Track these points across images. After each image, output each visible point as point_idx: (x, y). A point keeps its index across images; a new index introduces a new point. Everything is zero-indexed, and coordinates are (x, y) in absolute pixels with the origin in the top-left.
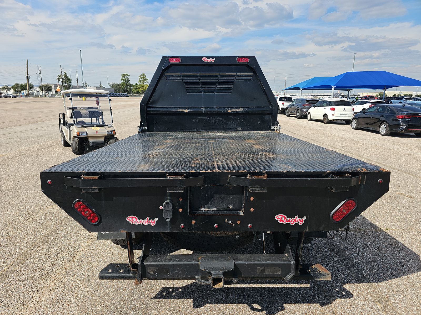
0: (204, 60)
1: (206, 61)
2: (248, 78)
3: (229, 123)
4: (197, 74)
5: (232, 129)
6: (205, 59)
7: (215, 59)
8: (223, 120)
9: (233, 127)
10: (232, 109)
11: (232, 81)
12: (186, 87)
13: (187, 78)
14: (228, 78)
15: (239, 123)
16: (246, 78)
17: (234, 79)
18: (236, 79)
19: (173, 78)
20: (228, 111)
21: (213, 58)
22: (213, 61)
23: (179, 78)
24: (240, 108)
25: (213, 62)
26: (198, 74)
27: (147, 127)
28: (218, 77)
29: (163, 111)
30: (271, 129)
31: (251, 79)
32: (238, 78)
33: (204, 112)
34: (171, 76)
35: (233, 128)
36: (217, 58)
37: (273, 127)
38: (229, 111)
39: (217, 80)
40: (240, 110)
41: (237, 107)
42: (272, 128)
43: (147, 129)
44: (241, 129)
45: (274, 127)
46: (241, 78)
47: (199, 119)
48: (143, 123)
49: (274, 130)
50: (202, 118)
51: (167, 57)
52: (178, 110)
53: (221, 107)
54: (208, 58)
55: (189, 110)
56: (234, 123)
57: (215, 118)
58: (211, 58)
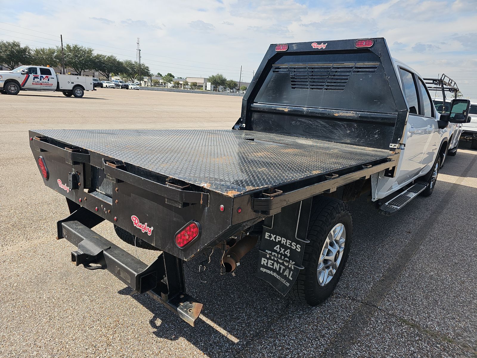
0: (314, 46)
1: (316, 48)
2: (371, 70)
3: (335, 131)
5: (336, 139)
7: (327, 44)
8: (327, 126)
10: (340, 112)
11: (348, 74)
12: (291, 81)
13: (294, 70)
14: (342, 70)
15: (348, 132)
16: (367, 70)
17: (350, 72)
18: (354, 72)
19: (279, 70)
20: (335, 115)
21: (324, 42)
22: (323, 46)
23: (285, 70)
24: (352, 112)
25: (324, 48)
26: (307, 65)
27: (245, 125)
28: (330, 68)
30: (390, 147)
31: (374, 72)
32: (357, 70)
33: (305, 113)
34: (278, 68)
35: (338, 138)
36: (329, 43)
37: (393, 145)
38: (336, 115)
39: (329, 72)
40: (350, 114)
41: (348, 111)
42: (391, 145)
44: (349, 141)
45: (395, 145)
46: (360, 70)
47: (299, 121)
48: (242, 120)
49: (394, 150)
50: (303, 120)
52: (278, 109)
53: (326, 109)
54: (319, 43)
55: (289, 110)
56: (341, 132)
57: (318, 122)
58: (323, 43)
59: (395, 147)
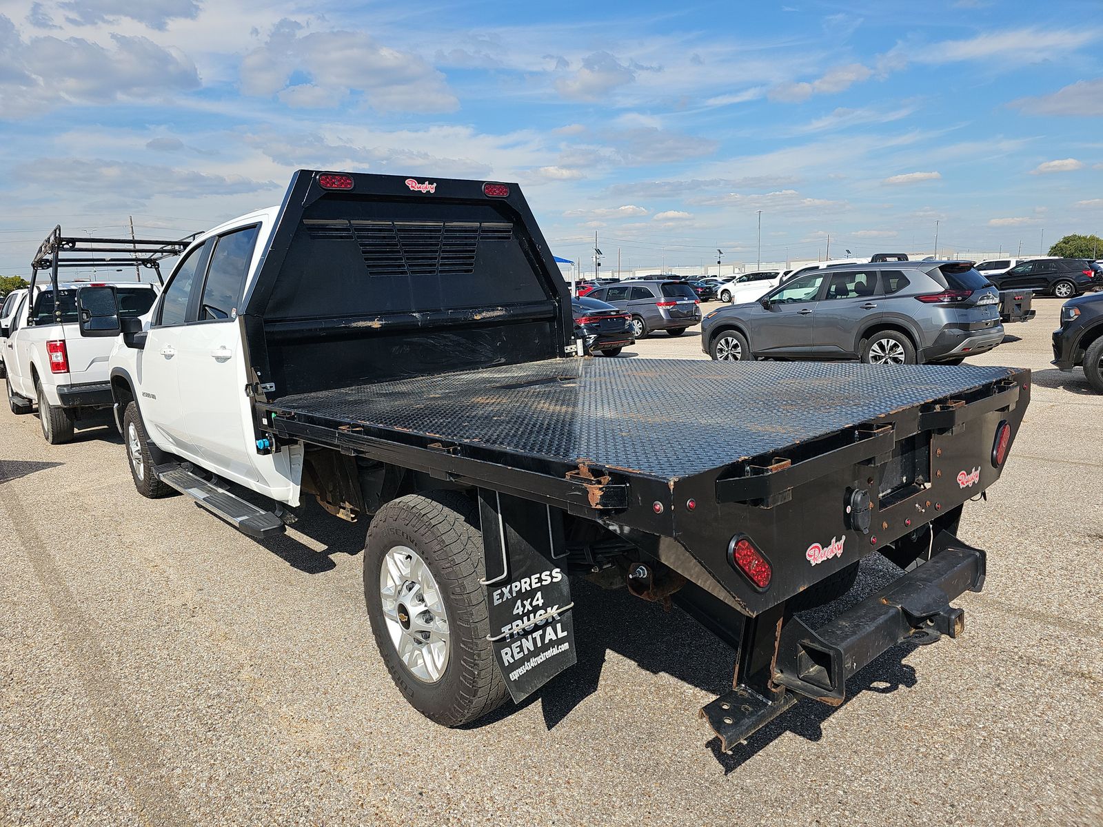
0: (412, 187)
1: (416, 190)
2: (505, 234)
3: (478, 347)
4: (391, 223)
5: (485, 362)
6: (414, 184)
7: (435, 185)
8: (464, 341)
9: (488, 357)
10: (483, 312)
12: (366, 259)
13: (365, 234)
14: (463, 234)
15: (498, 345)
16: (499, 235)
17: (475, 238)
18: (482, 238)
19: (328, 233)
20: (475, 318)
21: (431, 181)
22: (431, 188)
23: (344, 234)
24: (499, 308)
25: (433, 191)
26: (393, 223)
27: (273, 384)
28: (440, 231)
29: (311, 330)
30: (566, 351)
31: (509, 238)
32: (485, 235)
33: (419, 324)
34: (323, 228)
35: (487, 360)
36: (441, 183)
37: (569, 348)
38: (478, 317)
39: (439, 238)
40: (498, 313)
41: (492, 308)
42: (567, 349)
43: (273, 389)
44: (503, 360)
45: (571, 346)
46: (490, 234)
47: (408, 343)
48: (259, 374)
49: (569, 355)
50: (415, 339)
51: (313, 171)
52: (354, 325)
53: (457, 309)
54: (421, 180)
55: (384, 322)
56: (488, 347)
57: (445, 338)
58: (427, 183)
59: (572, 350)
